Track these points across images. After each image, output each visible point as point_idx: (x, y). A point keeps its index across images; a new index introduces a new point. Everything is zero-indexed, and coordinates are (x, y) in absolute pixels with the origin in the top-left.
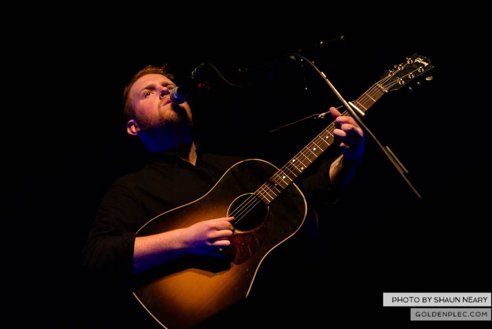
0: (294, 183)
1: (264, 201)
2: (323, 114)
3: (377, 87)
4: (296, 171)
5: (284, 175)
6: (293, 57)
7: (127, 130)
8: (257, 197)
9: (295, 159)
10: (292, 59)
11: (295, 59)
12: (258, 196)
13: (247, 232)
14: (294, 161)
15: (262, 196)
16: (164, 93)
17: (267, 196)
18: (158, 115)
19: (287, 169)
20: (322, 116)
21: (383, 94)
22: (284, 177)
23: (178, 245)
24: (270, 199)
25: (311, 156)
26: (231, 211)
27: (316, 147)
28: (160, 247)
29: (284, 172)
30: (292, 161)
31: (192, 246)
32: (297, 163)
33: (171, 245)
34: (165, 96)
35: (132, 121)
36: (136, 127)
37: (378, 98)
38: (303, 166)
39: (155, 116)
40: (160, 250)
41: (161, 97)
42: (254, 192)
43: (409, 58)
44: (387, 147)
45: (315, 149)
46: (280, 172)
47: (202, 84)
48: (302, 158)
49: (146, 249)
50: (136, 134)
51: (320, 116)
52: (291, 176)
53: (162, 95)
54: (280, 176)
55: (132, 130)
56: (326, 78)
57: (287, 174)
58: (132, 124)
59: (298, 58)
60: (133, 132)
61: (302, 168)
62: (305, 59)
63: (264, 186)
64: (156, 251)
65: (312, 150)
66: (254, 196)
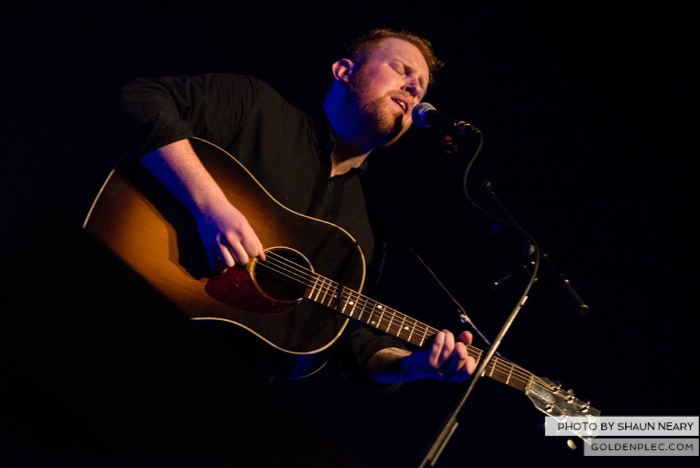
0: (348, 320)
1: (308, 290)
2: (468, 319)
3: (528, 378)
4: (366, 315)
5: (354, 303)
6: (532, 249)
7: (334, 62)
8: (309, 279)
9: (383, 307)
10: (529, 248)
11: (531, 253)
12: (311, 279)
13: (256, 284)
14: (380, 307)
15: (313, 285)
16: (411, 90)
17: (316, 291)
18: (379, 97)
19: (364, 303)
20: (464, 319)
21: (521, 389)
22: (351, 303)
23: (199, 199)
24: (314, 296)
25: (395, 328)
26: (276, 251)
27: (411, 329)
28: (187, 177)
29: (359, 301)
30: (378, 304)
31: (206, 218)
32: (378, 312)
33: (196, 191)
34: (408, 93)
35: (351, 63)
36: (346, 73)
37: (513, 385)
38: (377, 322)
39: (376, 93)
40: (182, 179)
41: (405, 89)
42: (315, 272)
43: (590, 405)
44: (456, 425)
45: (407, 328)
46: (357, 295)
47: (450, 141)
48: (387, 317)
49: (175, 161)
50: (336, 78)
51: (463, 316)
52: (357, 312)
53: (408, 89)
54: (351, 297)
55: (338, 70)
56: (521, 306)
57: (358, 304)
58: (347, 65)
59: (534, 257)
60: (337, 72)
61: (373, 323)
62: (537, 267)
63: (329, 282)
64: (178, 174)
65: (404, 326)
66: (310, 273)
